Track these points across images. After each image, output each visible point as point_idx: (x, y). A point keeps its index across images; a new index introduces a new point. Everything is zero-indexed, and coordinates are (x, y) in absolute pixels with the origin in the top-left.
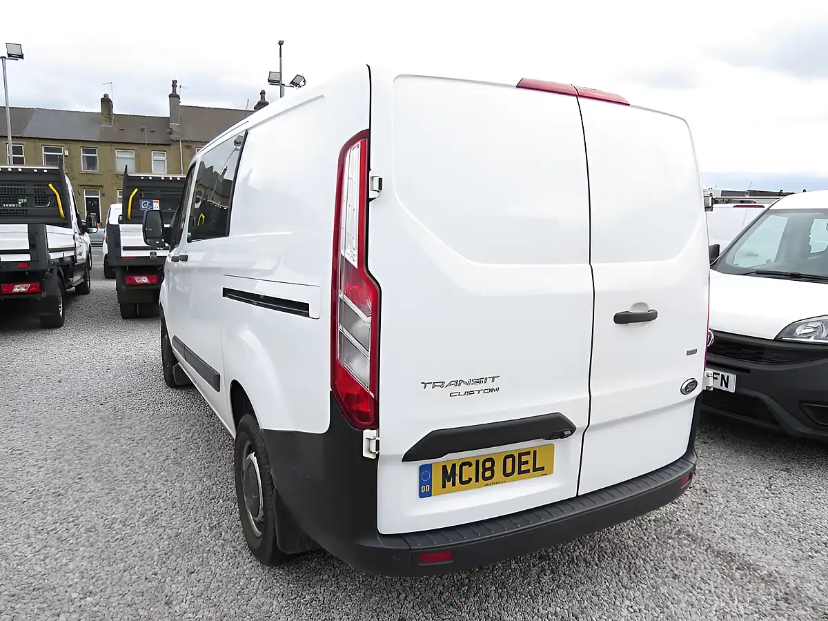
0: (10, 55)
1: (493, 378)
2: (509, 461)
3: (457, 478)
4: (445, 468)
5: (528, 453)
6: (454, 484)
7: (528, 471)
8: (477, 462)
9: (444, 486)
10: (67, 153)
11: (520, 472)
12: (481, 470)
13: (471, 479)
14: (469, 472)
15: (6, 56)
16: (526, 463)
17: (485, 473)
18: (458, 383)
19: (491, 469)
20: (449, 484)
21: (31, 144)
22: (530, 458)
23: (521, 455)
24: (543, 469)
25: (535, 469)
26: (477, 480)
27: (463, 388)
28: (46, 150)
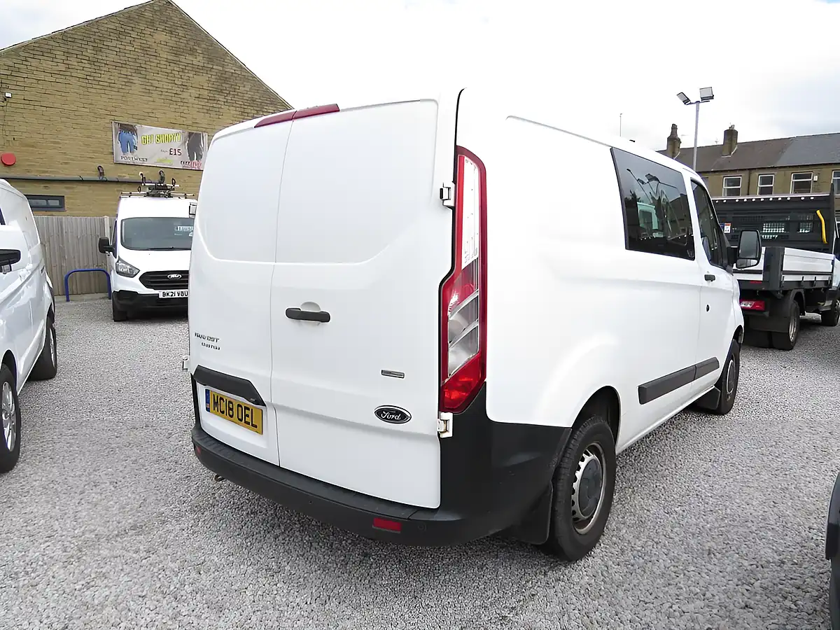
0: (702, 99)
1: (217, 339)
2: (240, 410)
3: (219, 407)
4: (214, 396)
5: (249, 409)
7: (249, 423)
8: (226, 401)
10: (816, 178)
11: (245, 422)
12: (228, 408)
13: (224, 412)
15: (700, 100)
16: (248, 416)
17: (230, 411)
18: (204, 337)
20: (216, 409)
21: (782, 172)
22: (250, 413)
23: (245, 408)
24: (257, 427)
25: (253, 425)
26: (227, 414)
27: (206, 342)
28: (796, 177)
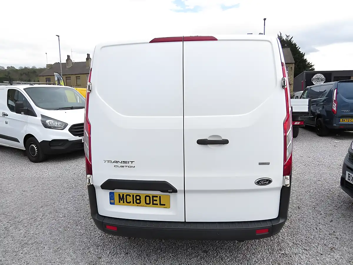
1: (132, 162)
2: (148, 198)
3: (125, 200)
4: (119, 195)
5: (157, 197)
6: (124, 202)
7: (157, 204)
8: (133, 195)
9: (120, 202)
11: (153, 204)
12: (135, 199)
13: (131, 202)
14: (130, 199)
16: (156, 200)
17: (137, 201)
18: (117, 162)
19: (140, 199)
20: (122, 202)
22: (158, 199)
23: (153, 197)
24: (164, 205)
25: (161, 204)
26: (133, 203)
27: (119, 164)
